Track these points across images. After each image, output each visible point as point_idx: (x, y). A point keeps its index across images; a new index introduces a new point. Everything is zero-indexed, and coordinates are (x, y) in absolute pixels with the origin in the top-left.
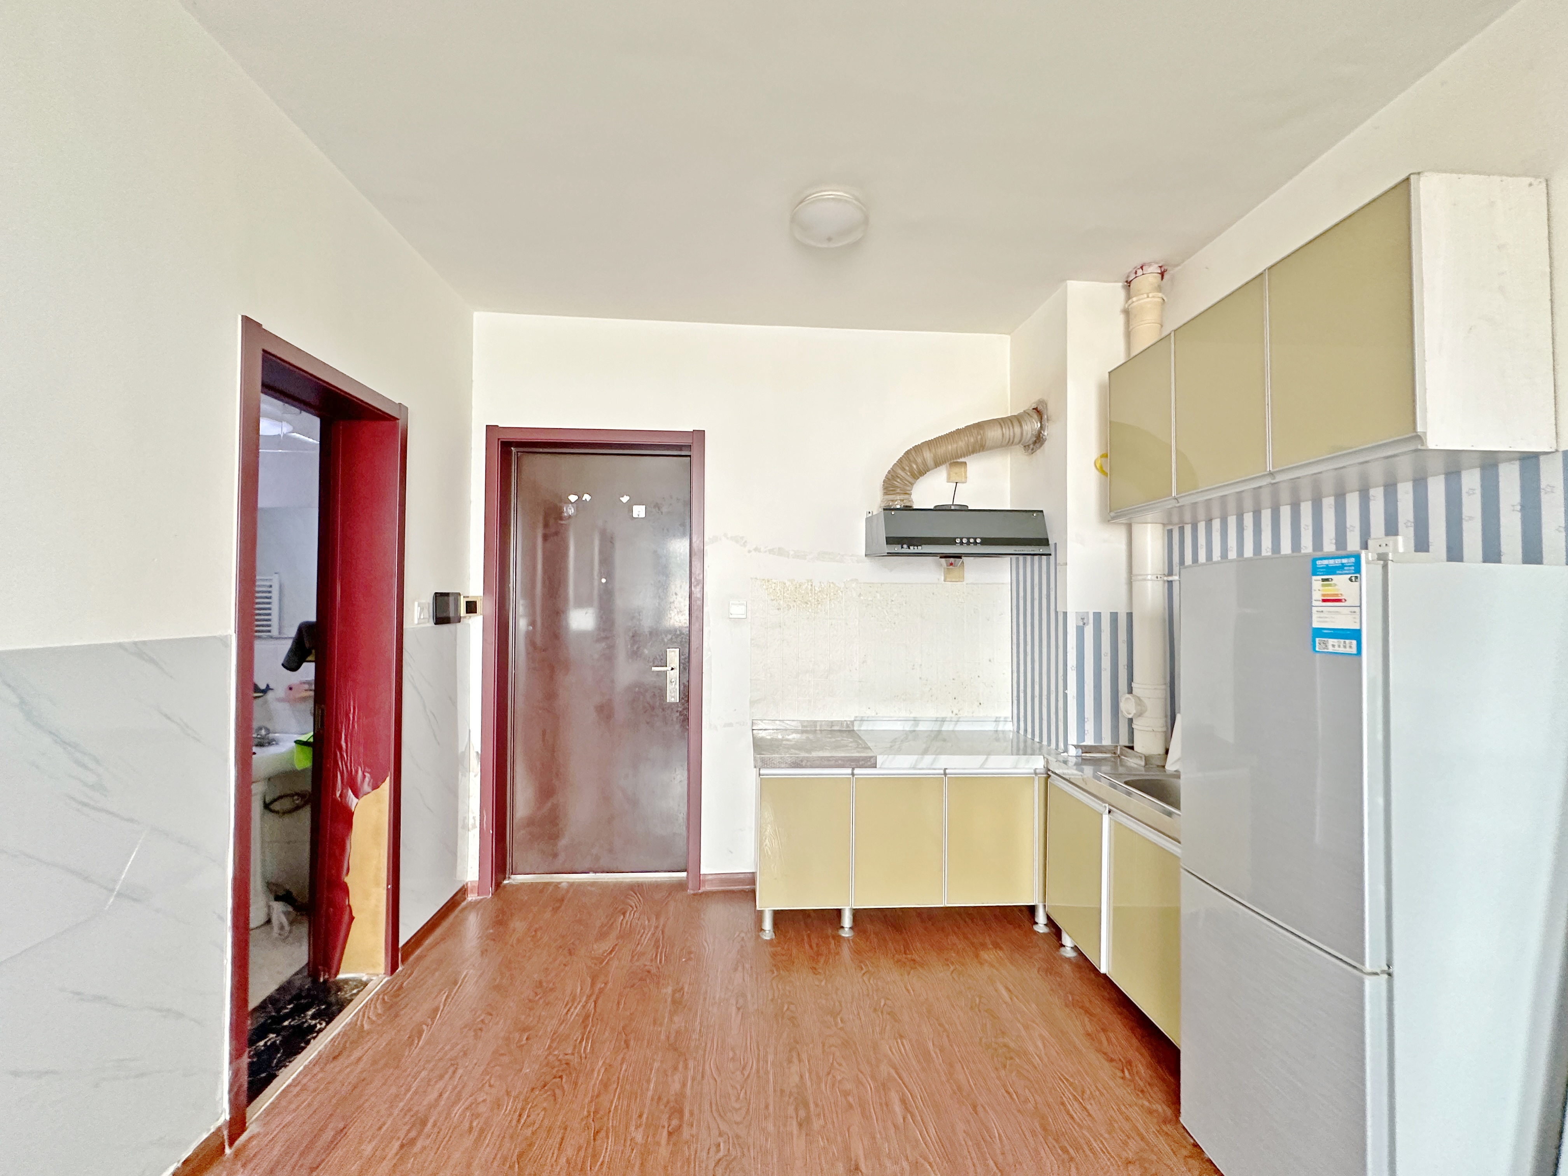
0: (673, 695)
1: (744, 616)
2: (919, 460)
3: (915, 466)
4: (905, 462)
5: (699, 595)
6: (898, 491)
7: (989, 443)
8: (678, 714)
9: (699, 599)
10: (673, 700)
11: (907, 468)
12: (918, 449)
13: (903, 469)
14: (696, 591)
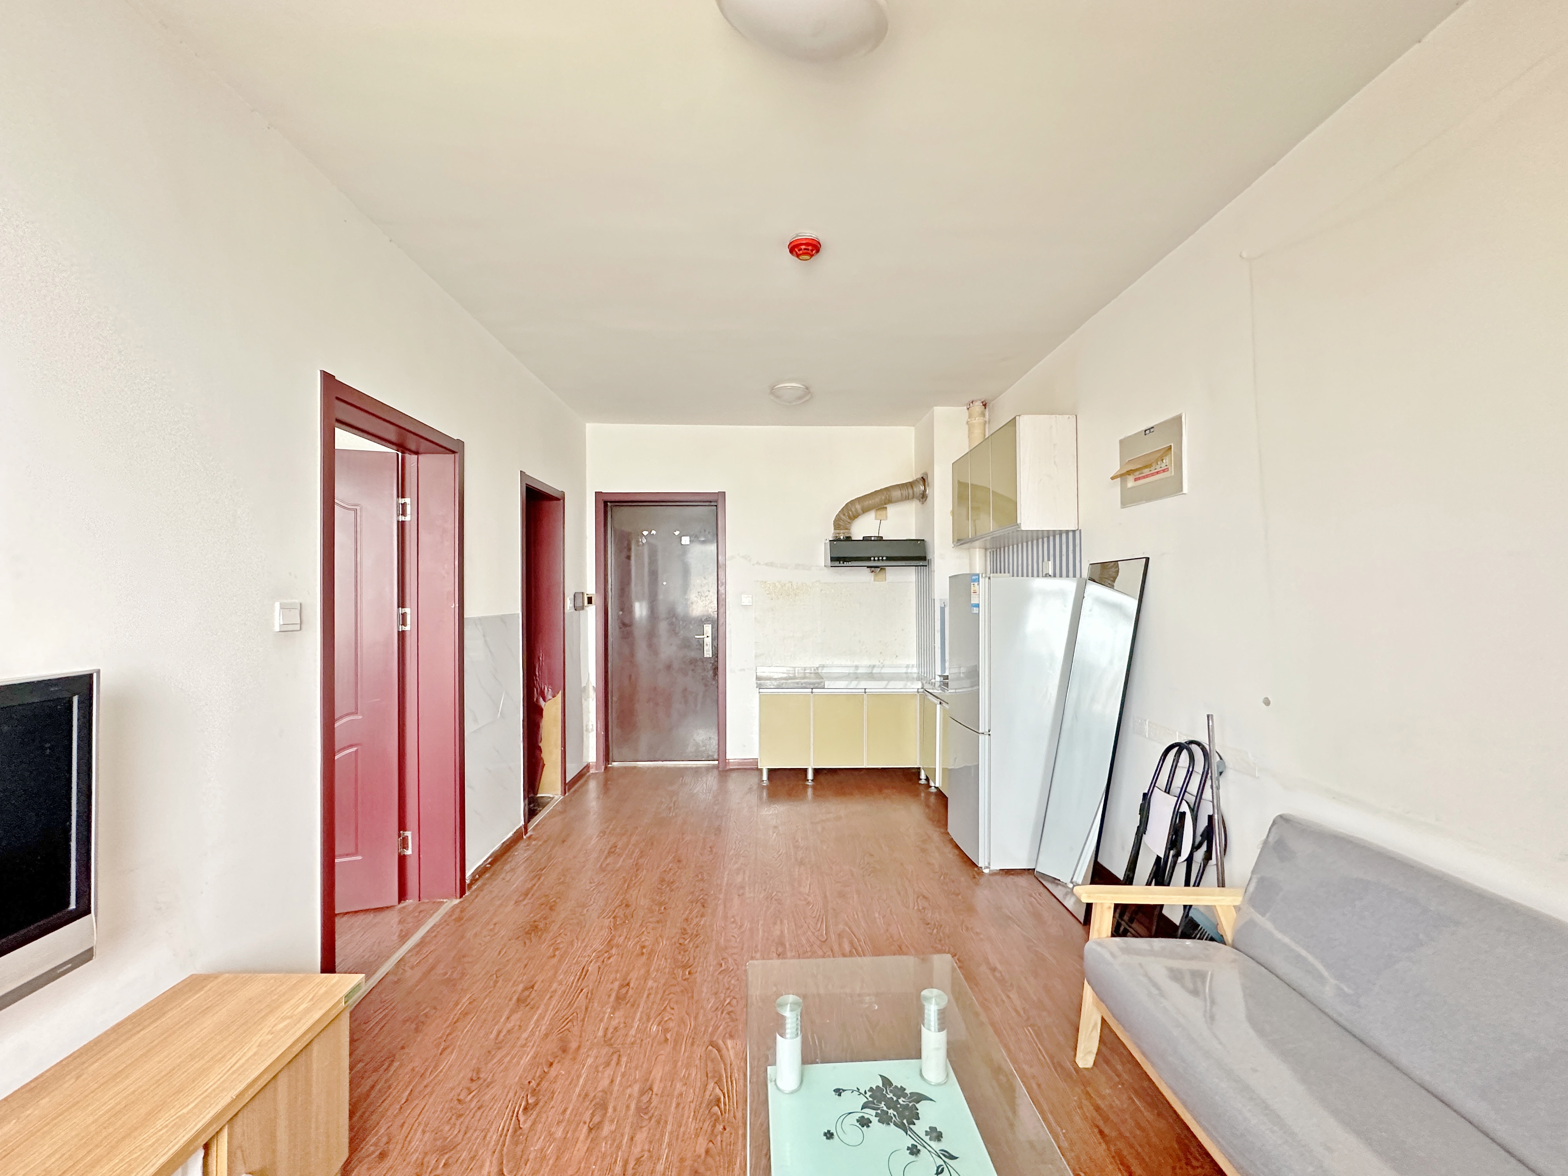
0: (708, 653)
1: (751, 604)
2: (853, 510)
3: (851, 513)
4: (845, 510)
5: (723, 592)
6: (842, 527)
7: (894, 499)
8: (711, 665)
9: (723, 594)
10: (708, 656)
11: (846, 514)
12: (852, 502)
13: (844, 515)
14: (721, 589)
